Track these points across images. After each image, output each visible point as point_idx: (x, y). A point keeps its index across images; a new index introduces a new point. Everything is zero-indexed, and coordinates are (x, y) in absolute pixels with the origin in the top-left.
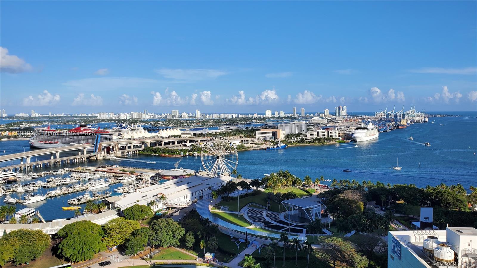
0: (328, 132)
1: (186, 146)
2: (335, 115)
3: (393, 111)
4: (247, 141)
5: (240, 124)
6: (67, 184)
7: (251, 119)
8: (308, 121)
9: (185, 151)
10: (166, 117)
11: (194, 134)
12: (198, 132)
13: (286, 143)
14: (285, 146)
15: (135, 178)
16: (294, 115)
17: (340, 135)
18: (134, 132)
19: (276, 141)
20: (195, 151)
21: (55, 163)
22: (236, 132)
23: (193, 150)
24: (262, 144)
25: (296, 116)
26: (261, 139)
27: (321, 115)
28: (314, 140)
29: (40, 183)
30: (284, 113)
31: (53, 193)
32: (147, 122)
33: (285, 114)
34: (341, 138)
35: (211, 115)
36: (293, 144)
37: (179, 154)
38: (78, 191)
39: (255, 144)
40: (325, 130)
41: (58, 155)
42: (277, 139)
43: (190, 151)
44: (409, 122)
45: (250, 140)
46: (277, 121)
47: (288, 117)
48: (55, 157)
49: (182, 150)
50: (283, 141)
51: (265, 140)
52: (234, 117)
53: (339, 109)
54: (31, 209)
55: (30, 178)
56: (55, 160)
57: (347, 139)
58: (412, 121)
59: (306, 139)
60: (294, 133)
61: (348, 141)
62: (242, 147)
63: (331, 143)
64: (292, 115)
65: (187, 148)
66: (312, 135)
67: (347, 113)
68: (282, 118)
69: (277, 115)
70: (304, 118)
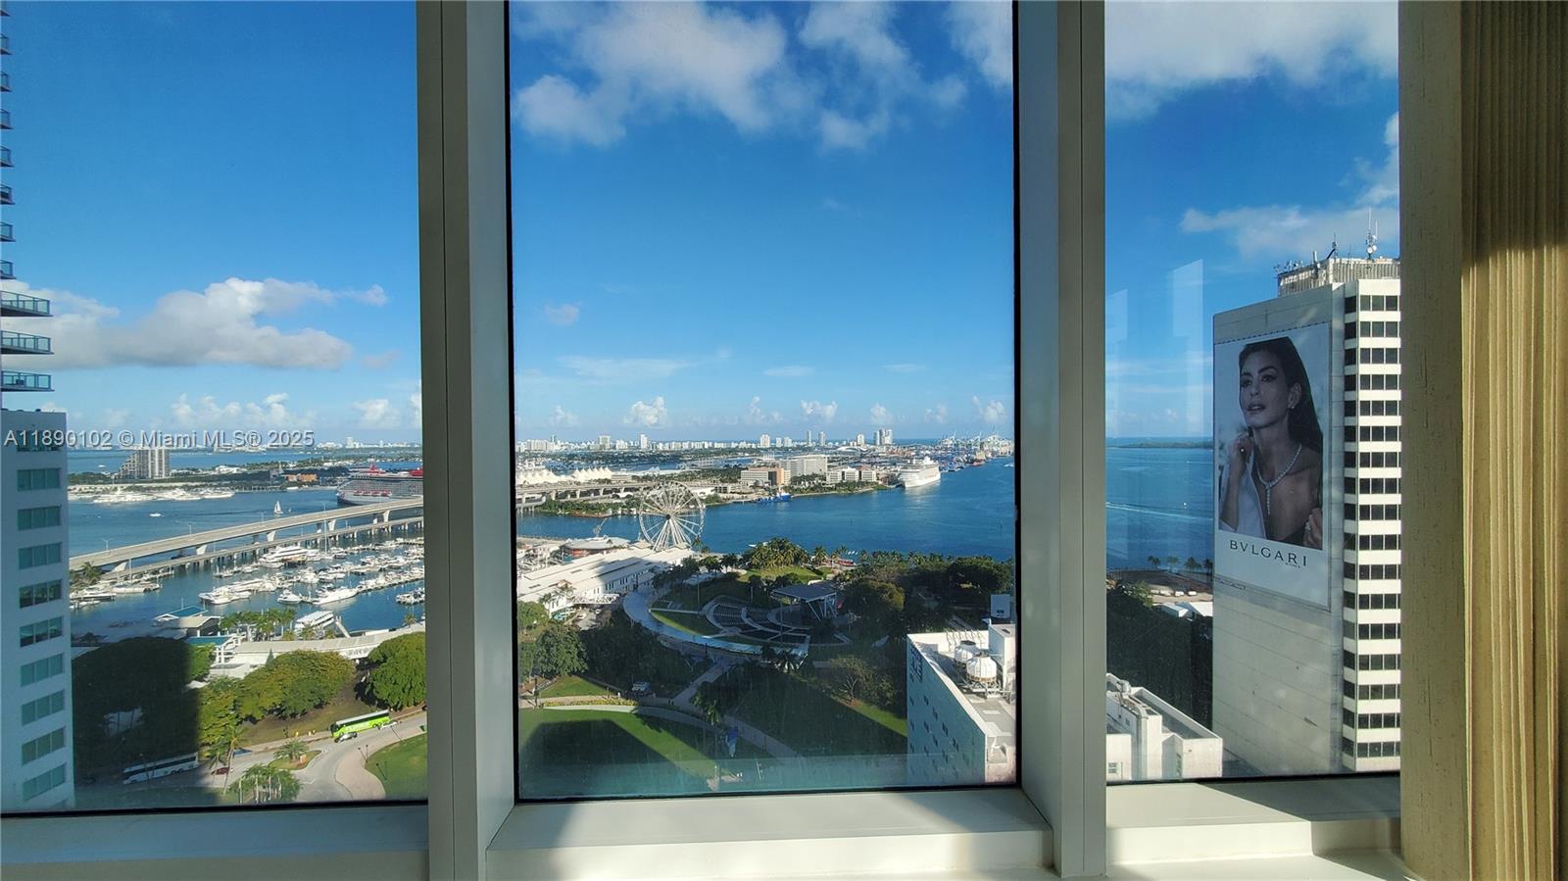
0: (860, 472)
1: (618, 497)
3: (966, 437)
4: (725, 488)
5: (716, 458)
6: (399, 568)
7: (735, 450)
8: (829, 453)
9: (615, 507)
10: (589, 448)
11: (634, 477)
12: (640, 474)
13: (791, 491)
14: (789, 497)
15: (524, 554)
16: (808, 444)
17: (880, 477)
18: (530, 474)
19: (775, 487)
20: (632, 507)
21: (381, 530)
22: (706, 473)
23: (629, 505)
24: (750, 493)
25: (810, 445)
26: (749, 485)
27: (851, 444)
28: (836, 485)
29: (349, 567)
30: (790, 439)
31: (371, 583)
32: (554, 456)
33: (792, 441)
34: (880, 483)
35: (667, 444)
36: (802, 492)
37: (605, 511)
38: (417, 580)
39: (739, 493)
40: (854, 469)
41: (386, 516)
42: (776, 484)
43: (624, 507)
44: (988, 456)
45: (730, 487)
46: (778, 453)
47: (798, 447)
48: (381, 519)
49: (609, 505)
50: (785, 489)
51: (756, 486)
52: (706, 447)
53: (881, 434)
54: (326, 613)
55: (331, 558)
56: (381, 525)
57: (890, 483)
59: (824, 484)
60: (804, 474)
61: (892, 487)
62: (715, 498)
63: (865, 489)
64: (805, 443)
65: (619, 501)
66: (834, 477)
67: (893, 442)
68: (787, 449)
69: (779, 445)
70: (823, 450)
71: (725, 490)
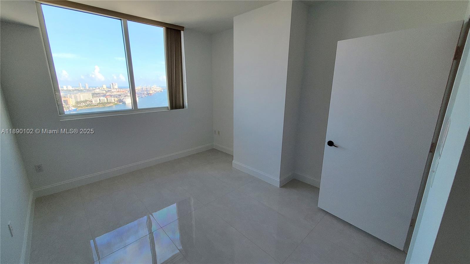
0: (107, 99)
2: (111, 88)
3: (150, 86)
8: (91, 92)
13: (76, 107)
14: (76, 109)
19: (68, 106)
25: (81, 89)
27: (101, 88)
28: (98, 104)
33: (72, 87)
34: (116, 102)
36: (82, 107)
40: (104, 98)
44: (154, 92)
47: (76, 90)
50: (74, 106)
53: (113, 85)
57: (119, 103)
58: (155, 91)
59: (92, 104)
61: (121, 103)
63: (110, 105)
64: (79, 88)
66: (96, 101)
67: (118, 87)
68: (70, 90)
70: (88, 90)
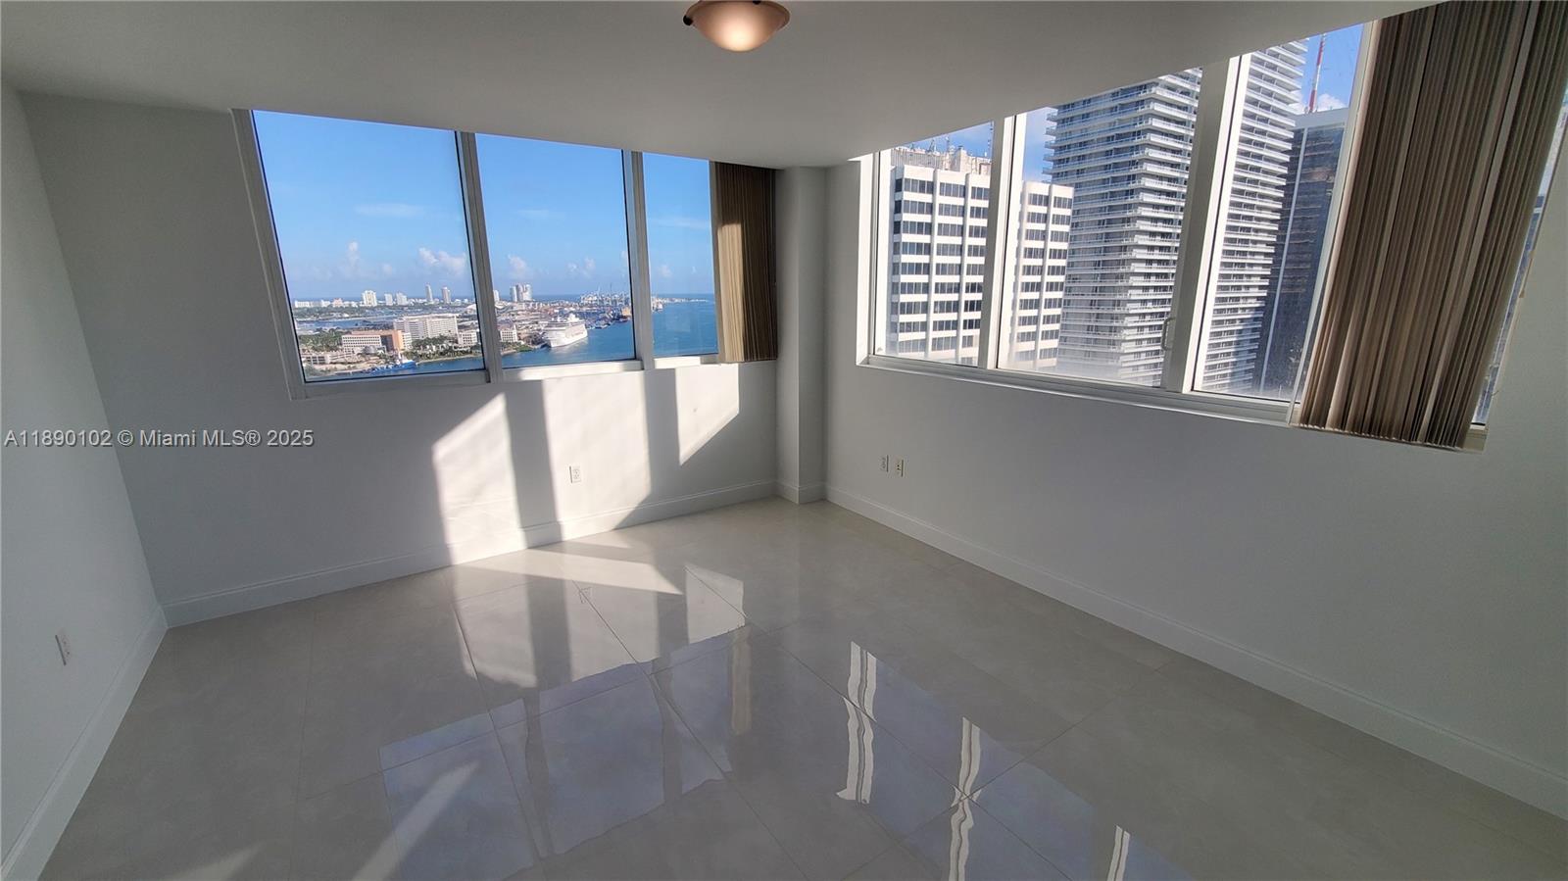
5: (300, 322)
7: (329, 310)
16: (429, 301)
17: (522, 336)
24: (358, 362)
26: (356, 353)
30: (405, 297)
39: (342, 363)
42: (393, 349)
45: (328, 356)
46: (391, 313)
51: (365, 353)
60: (430, 337)
69: (389, 302)
71: (322, 361)
